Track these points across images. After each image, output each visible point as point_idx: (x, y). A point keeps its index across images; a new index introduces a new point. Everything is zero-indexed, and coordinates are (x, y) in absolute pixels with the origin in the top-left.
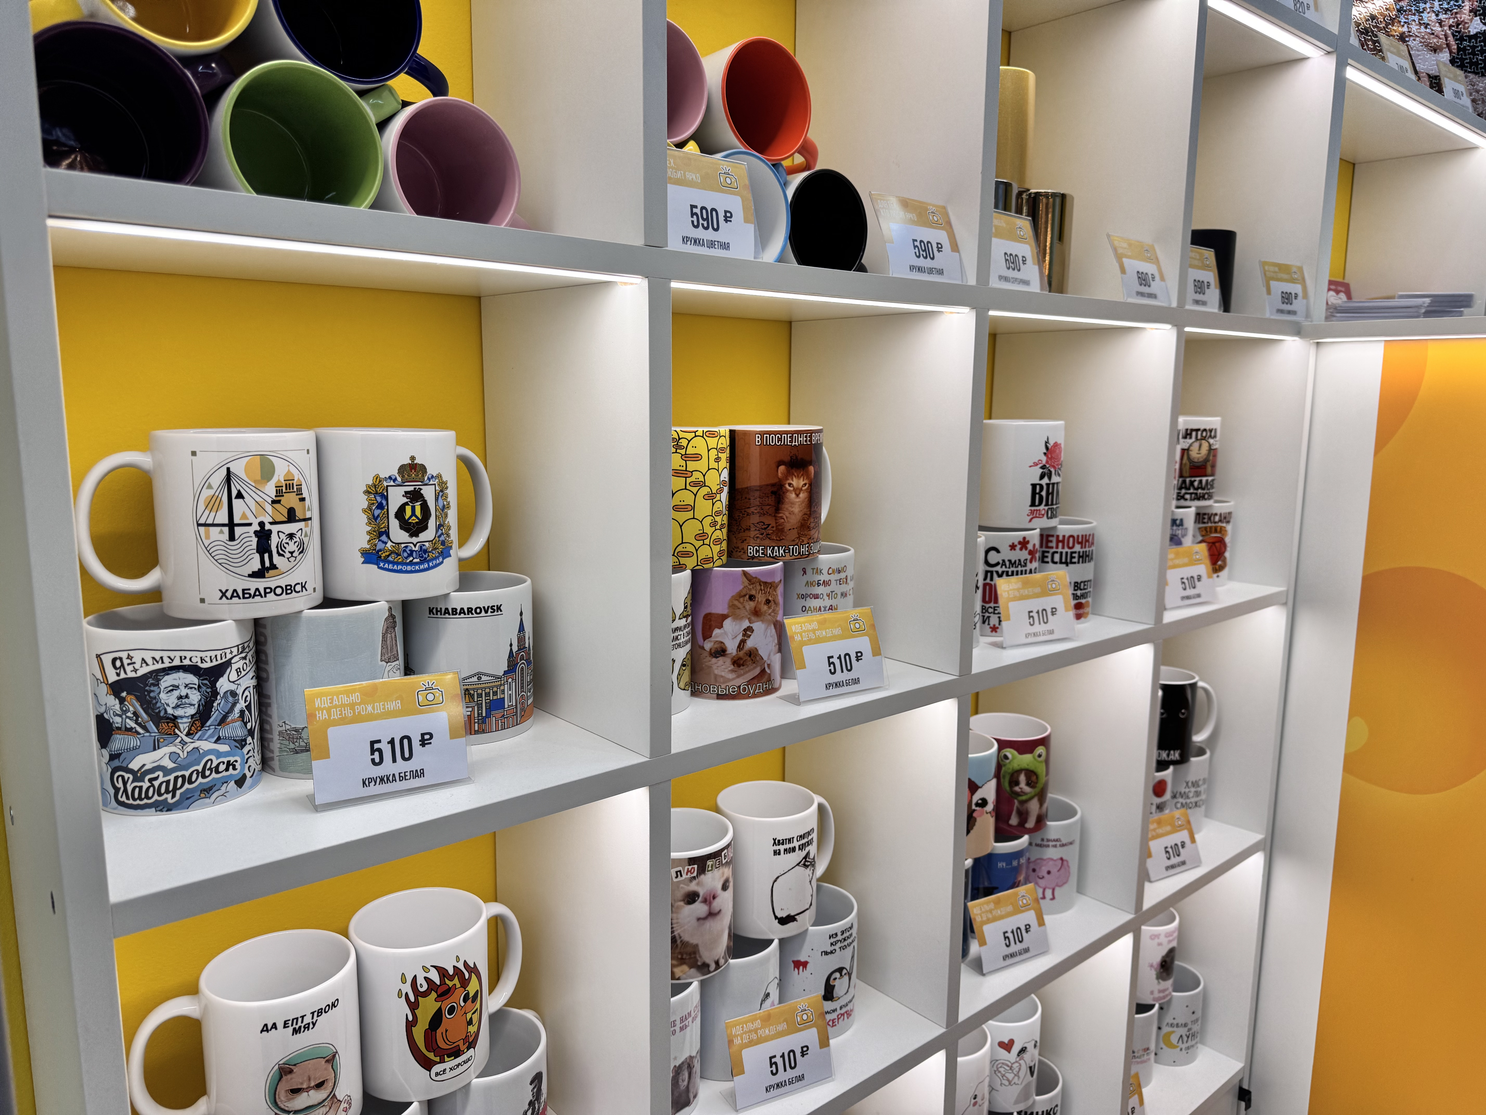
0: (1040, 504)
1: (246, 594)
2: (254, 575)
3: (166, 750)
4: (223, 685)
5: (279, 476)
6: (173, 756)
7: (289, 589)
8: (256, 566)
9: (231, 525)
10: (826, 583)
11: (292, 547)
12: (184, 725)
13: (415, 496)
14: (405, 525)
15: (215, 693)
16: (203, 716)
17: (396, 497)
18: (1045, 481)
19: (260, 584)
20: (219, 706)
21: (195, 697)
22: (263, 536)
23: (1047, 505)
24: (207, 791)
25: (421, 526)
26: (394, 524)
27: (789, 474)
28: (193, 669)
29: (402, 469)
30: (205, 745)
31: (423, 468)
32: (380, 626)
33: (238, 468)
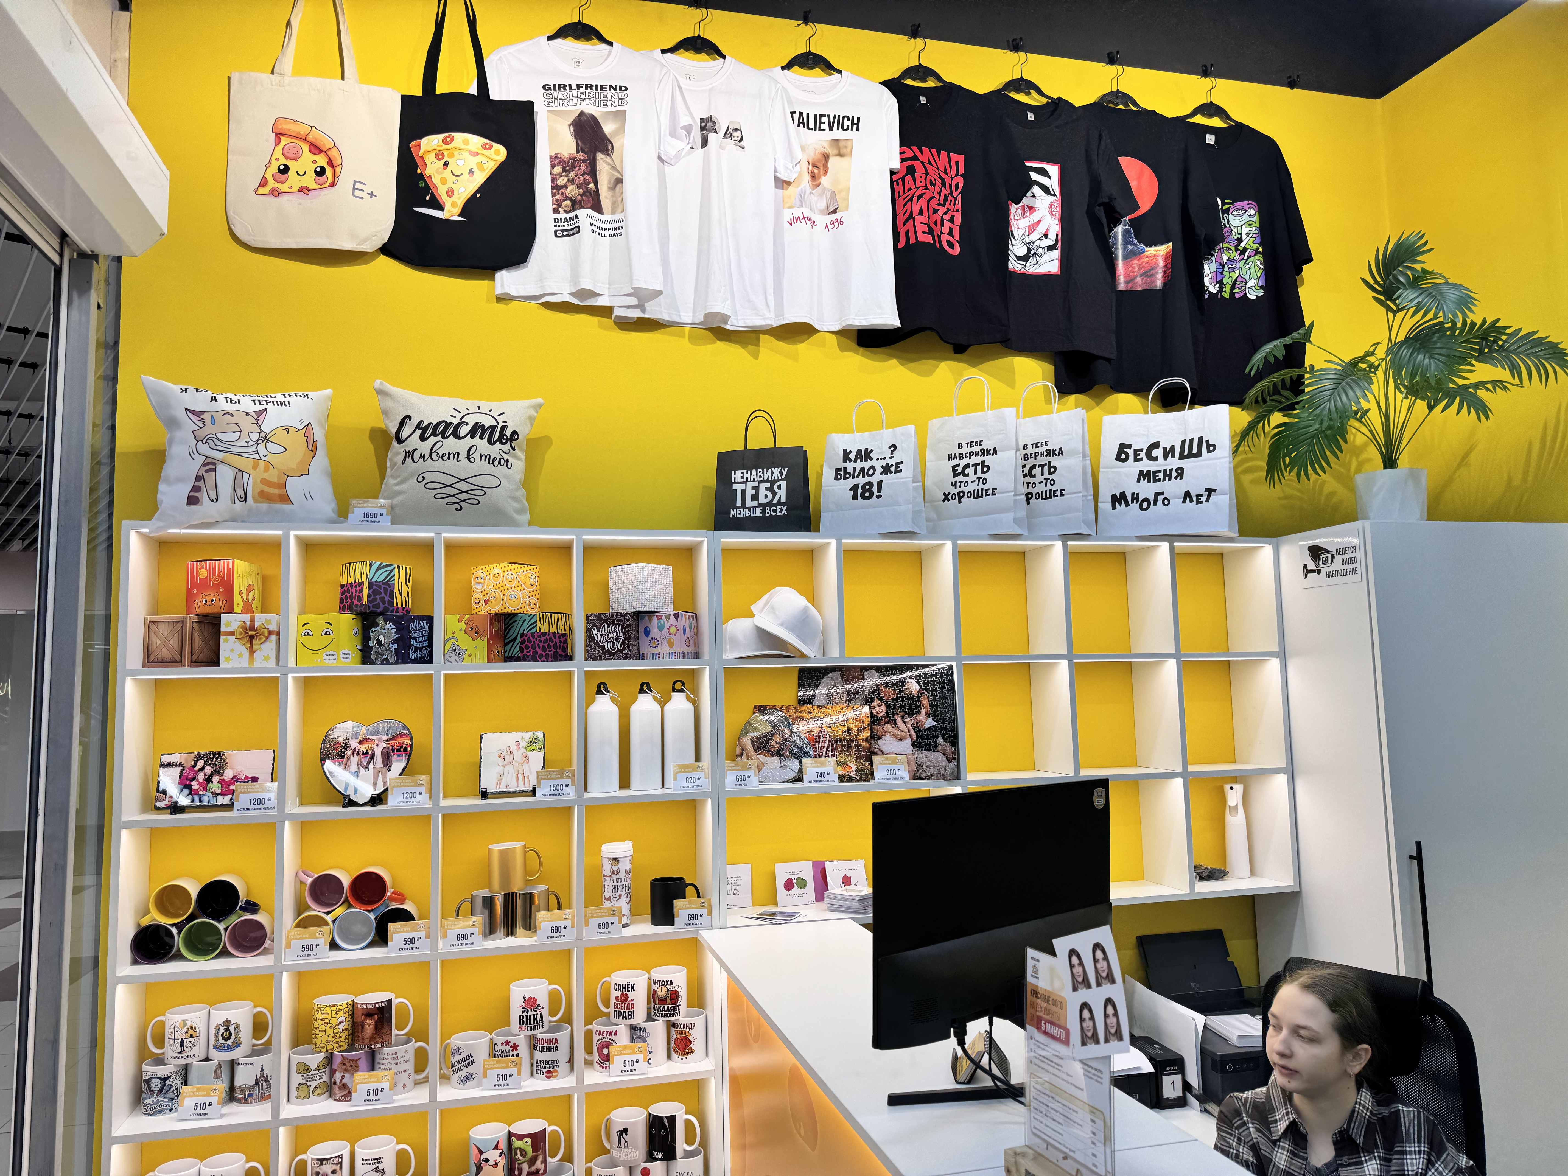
0: (523, 1024)
1: (176, 1058)
2: (180, 1052)
3: (151, 1099)
4: (168, 1082)
5: (188, 1026)
6: (153, 1101)
7: (188, 1057)
8: (179, 1050)
9: (174, 1039)
10: (387, 1059)
11: (191, 1045)
12: (156, 1093)
13: (227, 1030)
14: (223, 1038)
15: (165, 1085)
16: (161, 1090)
17: (222, 1030)
18: (525, 1014)
19: (180, 1055)
20: (166, 1088)
21: (159, 1085)
22: (182, 1042)
23: (527, 1024)
24: (160, 1112)
25: (229, 1038)
26: (221, 1037)
27: (365, 1019)
28: (159, 1078)
29: (223, 1022)
30: (161, 1099)
31: (230, 1021)
32: (214, 1068)
33: (177, 1024)
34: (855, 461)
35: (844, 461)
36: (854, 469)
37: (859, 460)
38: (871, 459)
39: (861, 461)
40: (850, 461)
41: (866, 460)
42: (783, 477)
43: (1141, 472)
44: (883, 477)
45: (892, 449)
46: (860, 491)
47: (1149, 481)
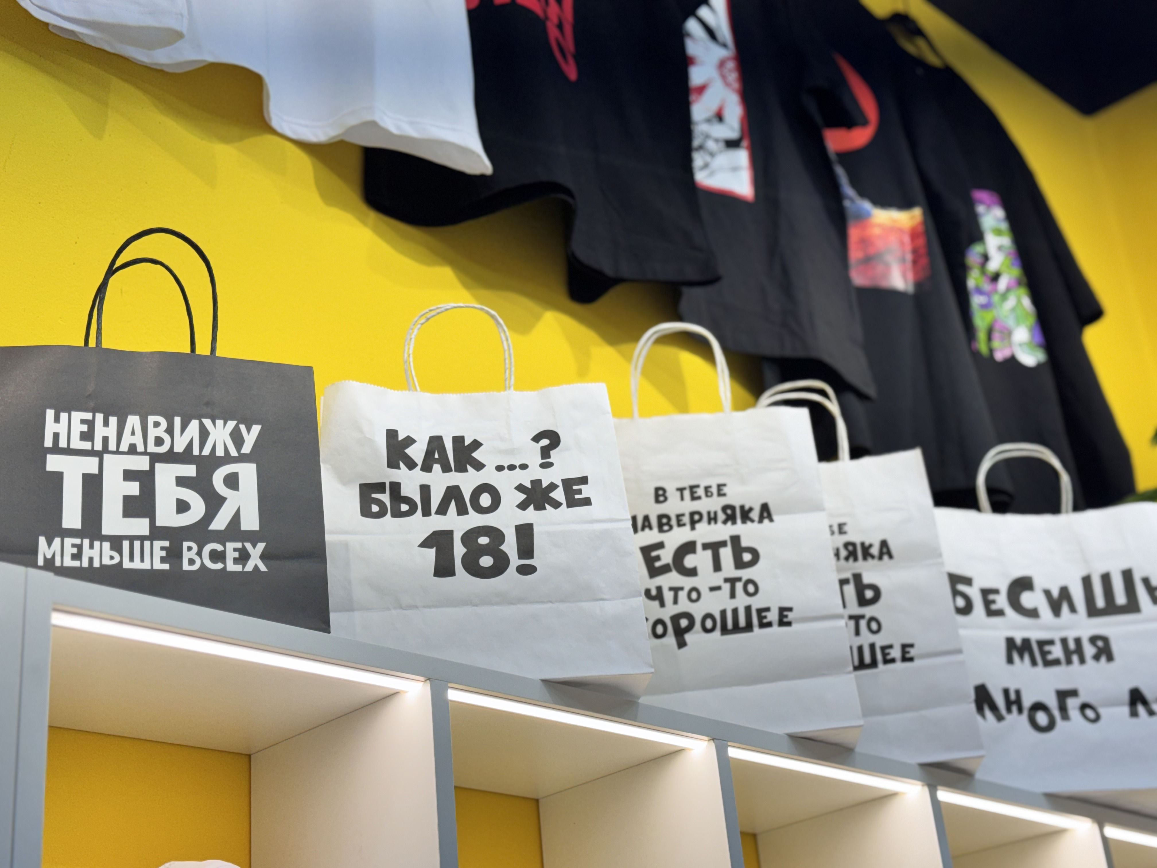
34: (427, 468)
35: (392, 464)
36: (425, 490)
37: (437, 467)
38: (479, 466)
39: (446, 469)
40: (411, 465)
41: (461, 468)
42: (247, 449)
43: (1010, 642)
44: (530, 515)
45: (545, 442)
46: (459, 550)
47: (1034, 663)
